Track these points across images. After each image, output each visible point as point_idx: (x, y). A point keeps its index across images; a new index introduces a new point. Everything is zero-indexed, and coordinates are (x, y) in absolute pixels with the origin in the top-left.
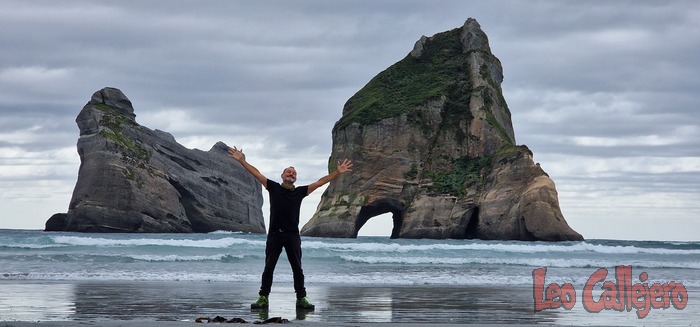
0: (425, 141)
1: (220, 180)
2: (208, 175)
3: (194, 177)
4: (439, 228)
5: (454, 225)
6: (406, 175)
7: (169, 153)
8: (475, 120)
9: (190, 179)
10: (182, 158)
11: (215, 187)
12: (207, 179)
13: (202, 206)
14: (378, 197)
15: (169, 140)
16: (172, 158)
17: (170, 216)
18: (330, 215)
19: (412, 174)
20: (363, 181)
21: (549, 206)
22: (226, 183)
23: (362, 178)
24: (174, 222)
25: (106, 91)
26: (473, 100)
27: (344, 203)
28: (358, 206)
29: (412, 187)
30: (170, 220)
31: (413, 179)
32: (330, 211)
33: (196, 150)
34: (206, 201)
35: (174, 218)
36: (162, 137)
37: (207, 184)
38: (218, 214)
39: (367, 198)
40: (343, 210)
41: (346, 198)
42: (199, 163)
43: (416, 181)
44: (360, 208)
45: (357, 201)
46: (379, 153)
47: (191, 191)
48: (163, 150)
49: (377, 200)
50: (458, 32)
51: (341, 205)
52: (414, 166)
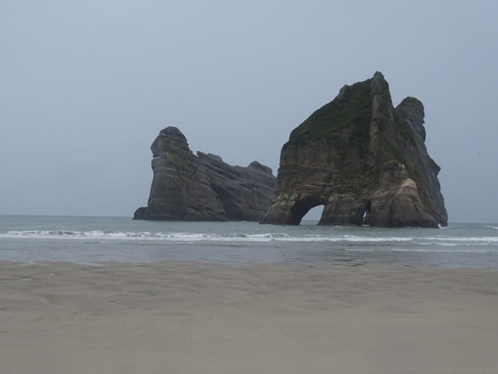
0: (338, 157)
1: (253, 185)
2: (245, 183)
3: (234, 184)
4: (344, 216)
5: (354, 213)
6: (324, 180)
7: (217, 168)
8: (372, 141)
9: (231, 186)
10: (227, 172)
11: (250, 190)
12: (244, 185)
13: (239, 202)
14: (306, 195)
15: (218, 160)
16: (219, 172)
17: (207, 209)
18: (275, 207)
19: (329, 179)
20: (297, 184)
21: (411, 200)
22: (257, 187)
23: (297, 182)
24: (212, 213)
25: (168, 129)
26: (372, 127)
27: (285, 199)
28: (293, 200)
29: (329, 188)
30: (208, 211)
31: (329, 183)
32: (276, 205)
33: (237, 166)
34: (243, 199)
35: (212, 210)
36: (213, 158)
37: (244, 188)
38: (251, 208)
39: (299, 196)
40: (283, 203)
41: (286, 196)
42: (238, 175)
43: (332, 184)
44: (294, 202)
45: (293, 198)
46: (307, 165)
47: (231, 193)
48: (213, 167)
49: (306, 197)
50: (368, 82)
51: (282, 200)
52: (331, 173)
